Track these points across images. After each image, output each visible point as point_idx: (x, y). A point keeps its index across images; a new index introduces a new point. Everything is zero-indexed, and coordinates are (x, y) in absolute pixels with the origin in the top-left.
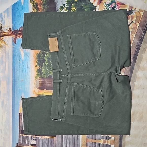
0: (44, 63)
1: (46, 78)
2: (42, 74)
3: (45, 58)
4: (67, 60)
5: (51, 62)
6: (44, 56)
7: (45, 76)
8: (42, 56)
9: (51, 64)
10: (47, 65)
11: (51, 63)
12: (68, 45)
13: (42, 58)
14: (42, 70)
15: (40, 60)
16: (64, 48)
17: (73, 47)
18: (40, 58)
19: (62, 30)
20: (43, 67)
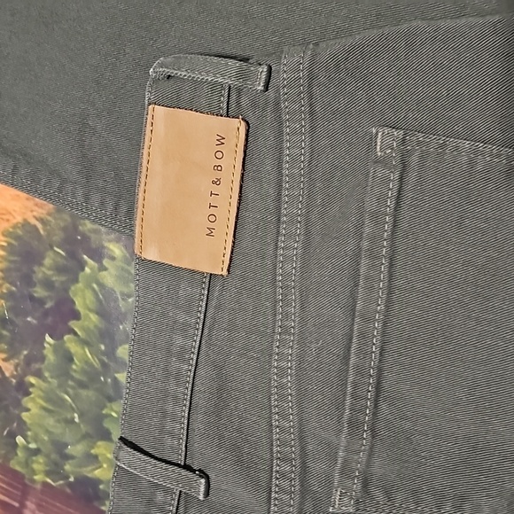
0: (57, 336)
1: (42, 492)
2: (19, 440)
3: (82, 299)
4: (290, 406)
5: (123, 351)
6: (72, 268)
7: (39, 464)
8: (60, 269)
9: (122, 377)
10: (84, 372)
11: (121, 364)
12: (351, 246)
13: (48, 284)
14: (26, 401)
15: (32, 298)
16: (292, 267)
17: (399, 283)
18: (28, 280)
19: (330, 49)
20: (38, 374)
